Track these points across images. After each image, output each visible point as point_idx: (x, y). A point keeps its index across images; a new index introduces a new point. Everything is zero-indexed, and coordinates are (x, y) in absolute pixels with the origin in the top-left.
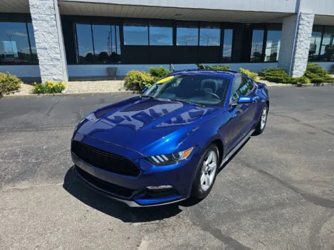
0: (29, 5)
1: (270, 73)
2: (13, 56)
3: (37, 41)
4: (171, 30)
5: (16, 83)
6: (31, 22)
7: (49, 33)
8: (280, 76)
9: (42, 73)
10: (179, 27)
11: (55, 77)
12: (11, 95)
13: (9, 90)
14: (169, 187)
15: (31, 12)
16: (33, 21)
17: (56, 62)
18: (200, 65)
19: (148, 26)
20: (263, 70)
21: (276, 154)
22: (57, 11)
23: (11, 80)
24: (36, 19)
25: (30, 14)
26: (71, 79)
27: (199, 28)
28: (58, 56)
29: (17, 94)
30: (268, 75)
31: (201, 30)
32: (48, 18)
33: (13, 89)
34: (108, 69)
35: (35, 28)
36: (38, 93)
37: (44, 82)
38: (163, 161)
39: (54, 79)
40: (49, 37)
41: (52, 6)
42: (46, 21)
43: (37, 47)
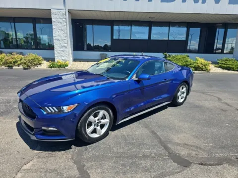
0: (51, 13)
1: (223, 62)
2: (45, 44)
3: (54, 35)
4: (147, 28)
5: (40, 61)
6: (52, 23)
7: (62, 30)
8: (232, 65)
9: (56, 56)
10: (154, 26)
11: (63, 58)
12: (36, 68)
13: (35, 65)
14: (55, 129)
15: (52, 17)
16: (53, 23)
17: (64, 49)
18: (165, 54)
19: (131, 26)
20: (218, 60)
21: (176, 122)
22: (67, 17)
23: (37, 59)
24: (54, 22)
25: (51, 19)
26: (75, 60)
27: (169, 27)
28: (66, 45)
29: (39, 67)
30: (222, 64)
31: (171, 28)
32: (61, 21)
33: (37, 64)
34: (101, 54)
35: (54, 27)
36: (51, 67)
37: (56, 61)
38: (53, 111)
39: (62, 60)
40: (61, 33)
41: (64, 13)
42: (60, 22)
43: (54, 39)
